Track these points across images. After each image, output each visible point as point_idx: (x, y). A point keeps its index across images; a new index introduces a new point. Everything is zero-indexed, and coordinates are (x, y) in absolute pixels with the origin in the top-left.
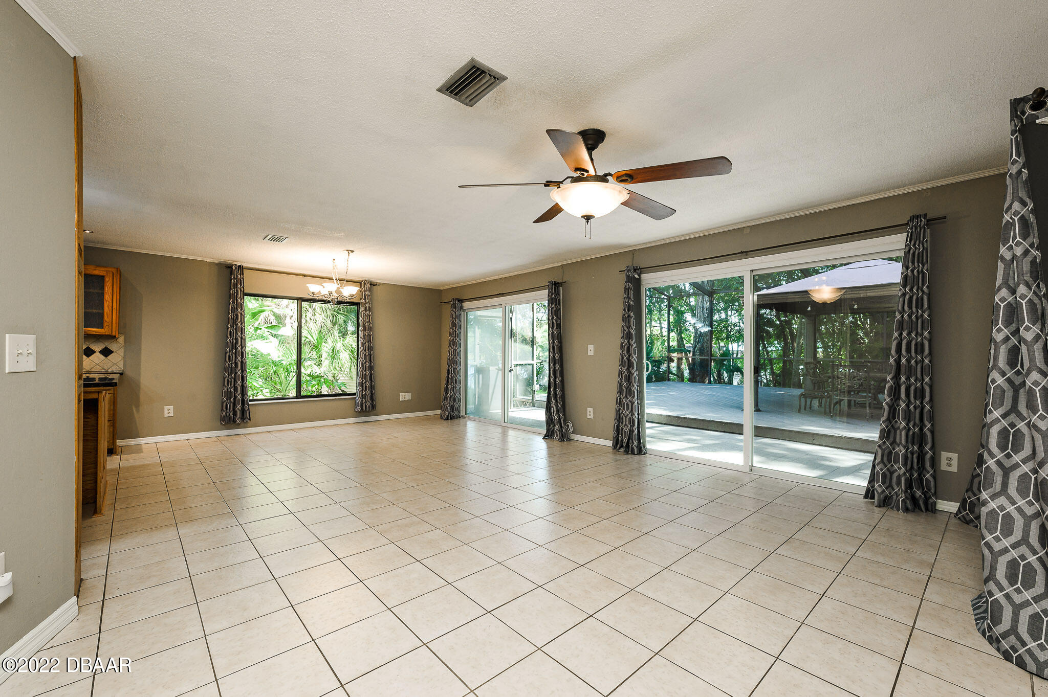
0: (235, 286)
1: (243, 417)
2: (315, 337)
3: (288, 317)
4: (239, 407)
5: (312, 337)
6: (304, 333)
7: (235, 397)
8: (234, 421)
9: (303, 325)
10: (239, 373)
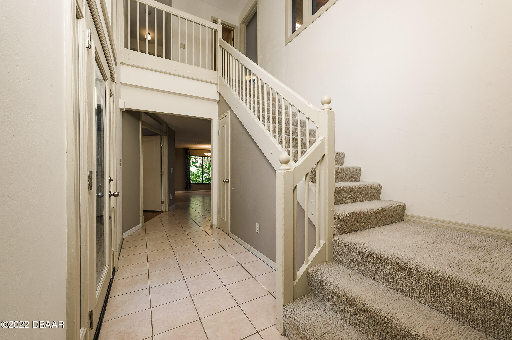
0: (188, 154)
1: (190, 188)
2: (208, 166)
3: (199, 159)
4: (189, 185)
5: (207, 166)
6: (204, 165)
7: (188, 182)
8: (188, 189)
9: (204, 162)
10: (189, 176)
